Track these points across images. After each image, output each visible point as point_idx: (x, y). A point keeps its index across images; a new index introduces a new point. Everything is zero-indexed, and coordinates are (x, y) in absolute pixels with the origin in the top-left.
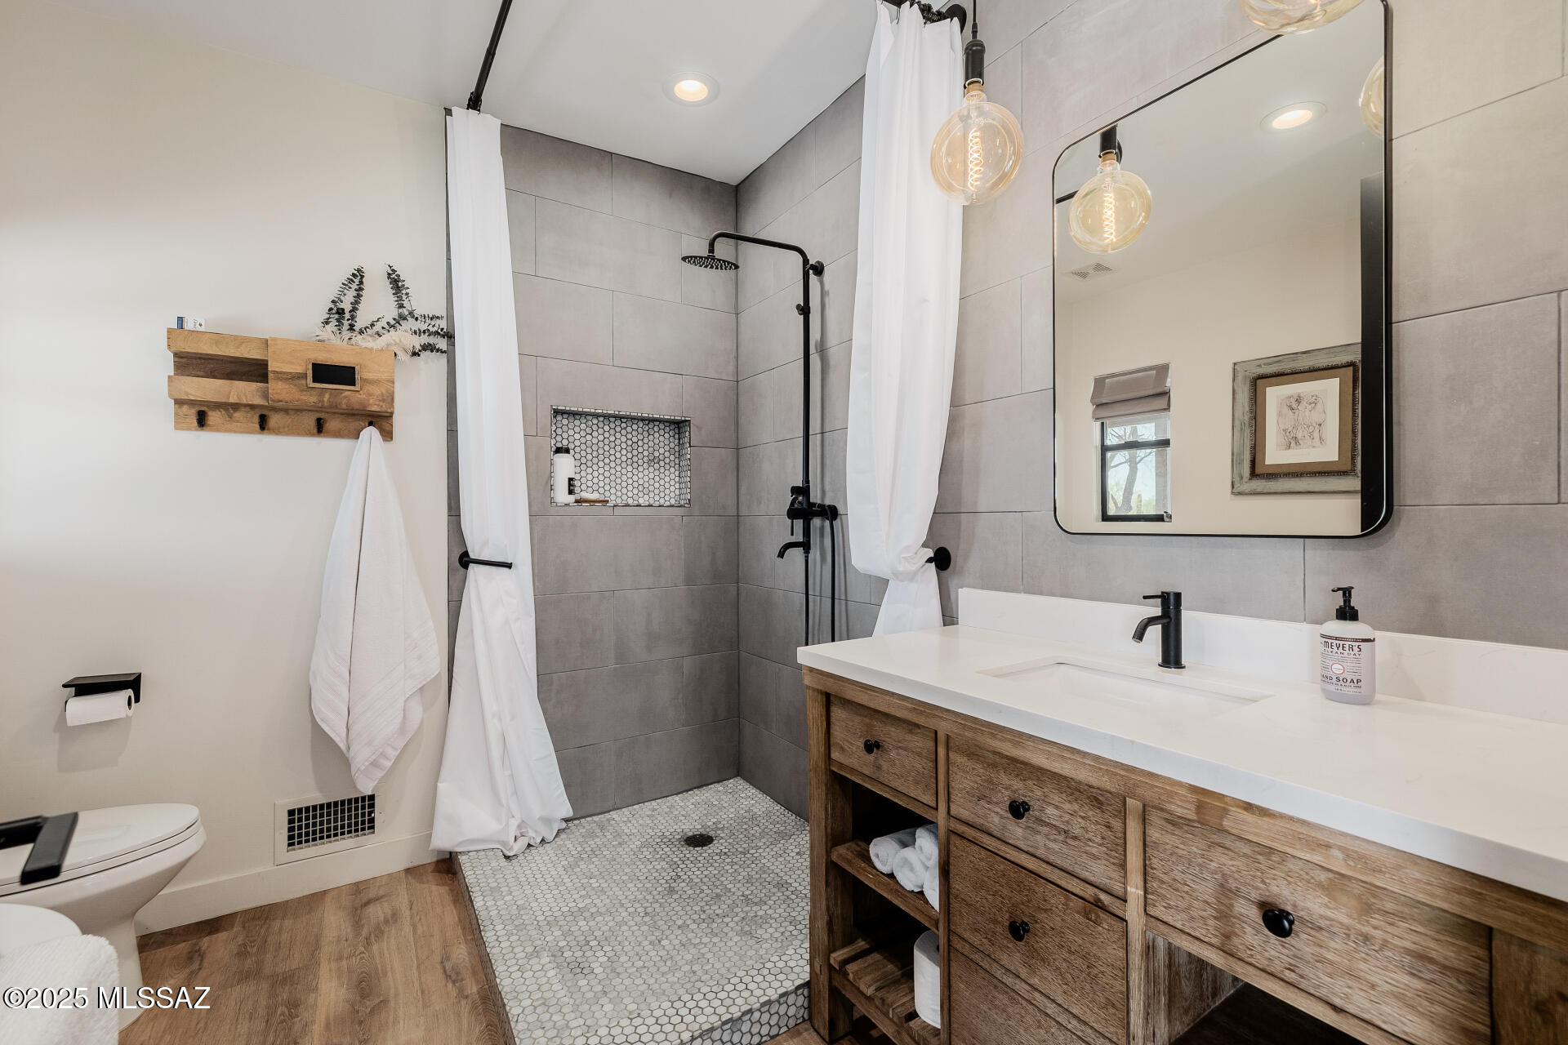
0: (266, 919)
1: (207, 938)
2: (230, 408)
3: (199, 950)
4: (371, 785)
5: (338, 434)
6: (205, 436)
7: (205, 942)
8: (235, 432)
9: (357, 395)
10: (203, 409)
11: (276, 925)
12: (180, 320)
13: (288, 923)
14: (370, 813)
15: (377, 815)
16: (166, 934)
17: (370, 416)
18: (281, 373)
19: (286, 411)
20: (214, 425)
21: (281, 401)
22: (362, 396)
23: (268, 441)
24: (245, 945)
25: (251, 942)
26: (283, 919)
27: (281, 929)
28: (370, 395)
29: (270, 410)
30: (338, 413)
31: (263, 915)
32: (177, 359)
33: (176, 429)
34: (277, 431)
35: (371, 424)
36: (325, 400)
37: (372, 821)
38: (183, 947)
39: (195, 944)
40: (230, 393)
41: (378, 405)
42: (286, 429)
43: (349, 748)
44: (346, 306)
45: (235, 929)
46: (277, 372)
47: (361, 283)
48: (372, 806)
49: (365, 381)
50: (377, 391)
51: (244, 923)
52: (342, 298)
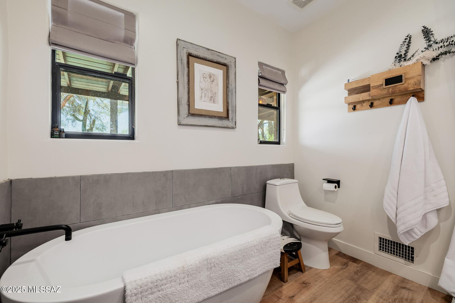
0: (368, 268)
1: (352, 262)
2: (362, 102)
3: (348, 264)
4: (408, 242)
5: (399, 103)
6: (356, 113)
7: (350, 263)
8: (363, 110)
9: (403, 85)
10: (355, 105)
11: (370, 272)
12: (349, 80)
13: (373, 274)
14: (412, 254)
15: (415, 256)
16: (344, 254)
17: (412, 93)
18: (374, 86)
19: (379, 99)
20: (358, 109)
21: (374, 96)
22: (406, 85)
23: (374, 111)
24: (358, 271)
25: (360, 271)
26: (373, 272)
27: (370, 275)
28: (409, 84)
29: (374, 100)
30: (399, 95)
31: (369, 267)
32: (349, 92)
33: (348, 112)
34: (377, 107)
35: (413, 96)
36: (390, 91)
37: (413, 258)
38: (345, 260)
39: (348, 262)
40: (360, 98)
41: (413, 87)
42: (379, 106)
43: (396, 223)
44: (403, 53)
45: (359, 265)
46: (373, 87)
47: (410, 40)
48: (413, 252)
49: (407, 79)
50: (412, 81)
51: (362, 265)
52: (401, 50)
